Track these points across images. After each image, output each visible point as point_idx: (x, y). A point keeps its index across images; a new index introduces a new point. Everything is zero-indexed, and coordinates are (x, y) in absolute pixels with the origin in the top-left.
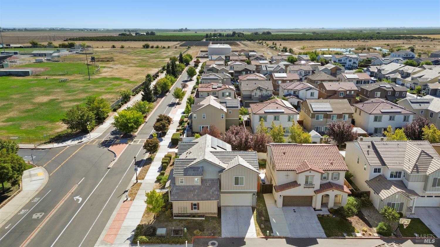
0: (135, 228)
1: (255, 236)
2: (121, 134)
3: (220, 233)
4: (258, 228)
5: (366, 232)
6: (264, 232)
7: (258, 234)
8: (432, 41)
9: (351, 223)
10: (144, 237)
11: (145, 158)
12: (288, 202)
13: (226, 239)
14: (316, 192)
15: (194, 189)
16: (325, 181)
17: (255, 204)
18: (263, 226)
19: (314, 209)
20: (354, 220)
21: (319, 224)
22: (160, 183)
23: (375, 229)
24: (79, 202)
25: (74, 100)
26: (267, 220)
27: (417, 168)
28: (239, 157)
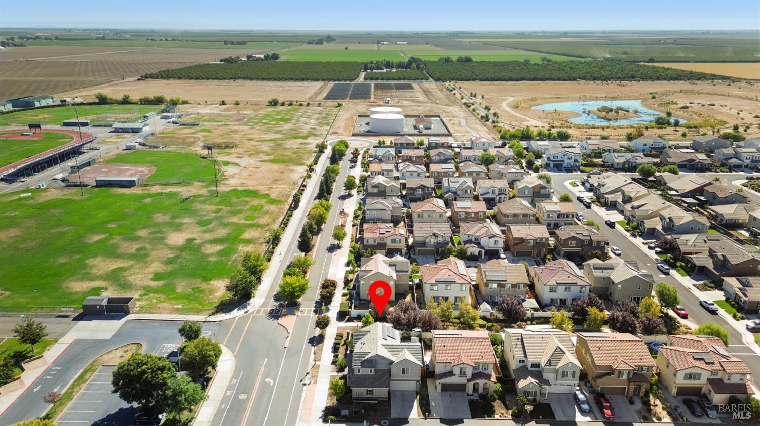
0: (324, 409)
1: (417, 417)
2: (285, 301)
3: (390, 414)
4: (420, 411)
5: (503, 414)
6: (424, 415)
7: (419, 416)
8: (730, 85)
9: (493, 406)
10: (332, 417)
11: (316, 335)
12: (446, 388)
13: (394, 419)
14: (469, 381)
15: (369, 378)
16: (477, 371)
17: (418, 389)
18: (423, 409)
19: (467, 394)
20: (498, 405)
21: (468, 408)
22: (336, 366)
23: (510, 412)
24: (272, 384)
25: (215, 240)
26: (428, 404)
27: (550, 362)
28: (406, 350)
